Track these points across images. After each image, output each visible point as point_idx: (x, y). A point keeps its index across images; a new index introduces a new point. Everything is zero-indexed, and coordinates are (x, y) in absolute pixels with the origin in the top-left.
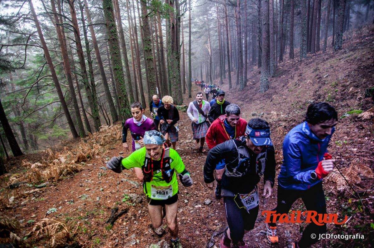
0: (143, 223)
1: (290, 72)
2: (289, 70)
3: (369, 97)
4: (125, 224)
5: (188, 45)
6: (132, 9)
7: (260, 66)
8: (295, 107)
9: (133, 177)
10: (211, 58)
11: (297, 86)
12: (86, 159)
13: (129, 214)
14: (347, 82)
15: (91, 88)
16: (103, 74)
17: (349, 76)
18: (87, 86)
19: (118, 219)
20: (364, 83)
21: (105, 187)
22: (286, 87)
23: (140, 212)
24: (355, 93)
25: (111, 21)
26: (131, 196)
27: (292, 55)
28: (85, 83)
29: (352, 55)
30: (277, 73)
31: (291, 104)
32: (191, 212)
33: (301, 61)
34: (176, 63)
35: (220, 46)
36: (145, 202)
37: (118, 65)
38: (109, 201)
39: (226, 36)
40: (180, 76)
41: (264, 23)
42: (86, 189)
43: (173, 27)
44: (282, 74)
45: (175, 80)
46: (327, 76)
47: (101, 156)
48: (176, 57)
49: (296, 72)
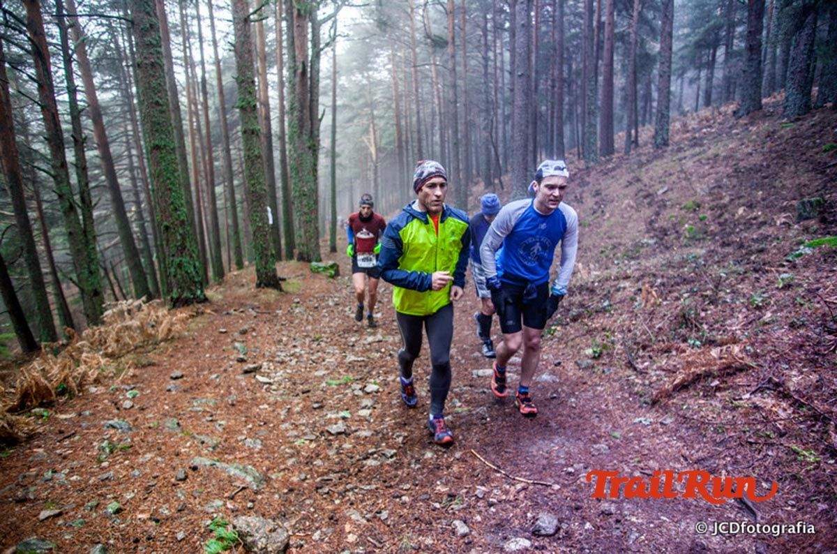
3: (807, 218)
8: (611, 256)
9: (232, 450)
10: (376, 167)
11: (597, 214)
12: (54, 397)
14: (721, 199)
15: (79, 211)
16: (115, 188)
17: (719, 187)
18: (67, 204)
21: (129, 496)
24: (751, 218)
25: (148, 13)
26: (245, 529)
28: (60, 196)
33: (588, 168)
34: (308, 158)
37: (164, 136)
41: (520, 73)
43: (304, 73)
46: (664, 193)
47: (107, 386)
48: (308, 144)
49: (586, 188)
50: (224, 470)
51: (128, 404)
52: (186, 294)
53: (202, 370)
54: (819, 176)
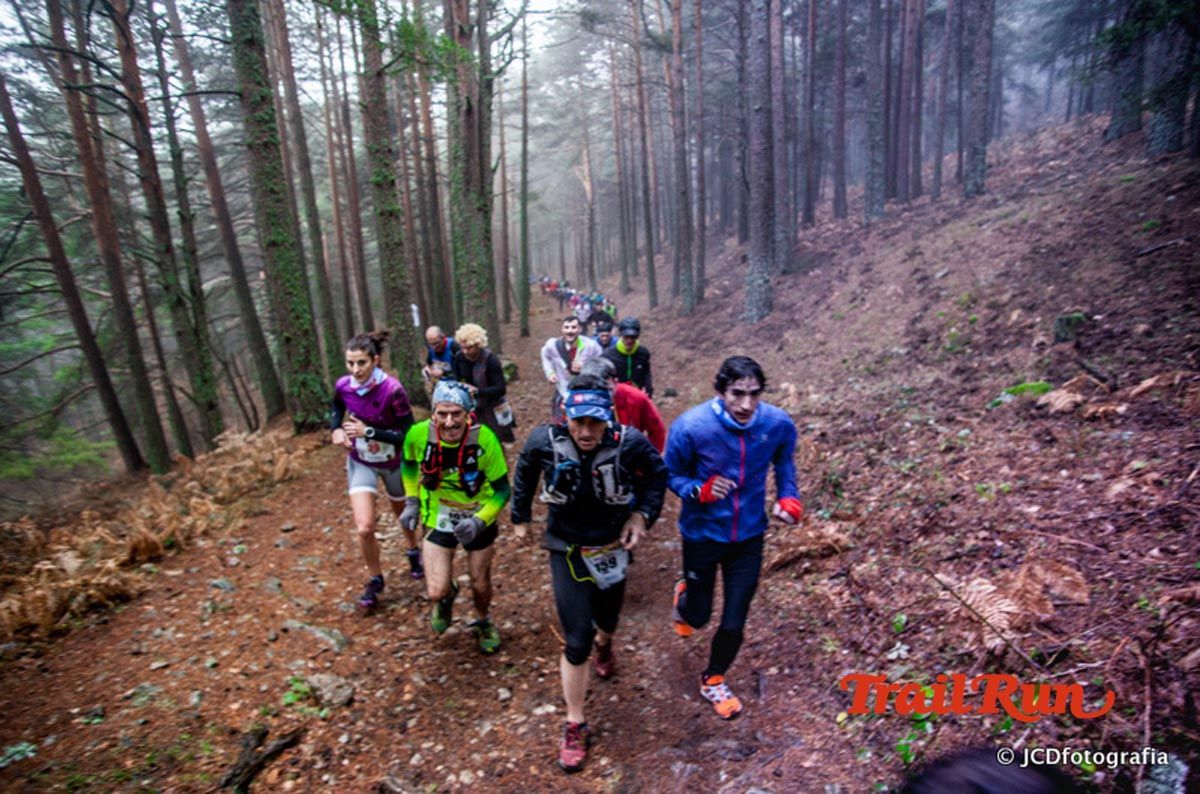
0: (352, 778)
1: (835, 260)
2: (834, 254)
3: (1065, 340)
4: (288, 785)
5: (519, 167)
6: (334, 45)
7: (744, 238)
8: (852, 368)
9: (325, 613)
10: (592, 210)
11: (857, 303)
12: (162, 551)
13: (307, 748)
14: (1002, 292)
15: (189, 305)
16: (235, 257)
17: (1006, 274)
18: (175, 298)
19: (265, 771)
20: (1052, 298)
21: (225, 653)
22: (822, 307)
23: (343, 739)
24: (1026, 326)
25: (259, 84)
26: (317, 685)
27: (840, 208)
28: (166, 287)
29: (1014, 213)
30: (796, 264)
31: (838, 359)
32: (522, 730)
33: (868, 225)
34: (478, 222)
35: (622, 172)
36: (363, 702)
37: (281, 230)
38: (235, 706)
39: (638, 143)
40: (491, 268)
41: (757, 107)
42: (155, 665)
43: (469, 111)
44: (812, 265)
45: (474, 282)
46: (945, 276)
47: (215, 539)
48: (477, 205)
49: (855, 259)
50: (311, 633)
51: (233, 561)
52: (313, 418)
53: (316, 521)
54: (1127, 268)
